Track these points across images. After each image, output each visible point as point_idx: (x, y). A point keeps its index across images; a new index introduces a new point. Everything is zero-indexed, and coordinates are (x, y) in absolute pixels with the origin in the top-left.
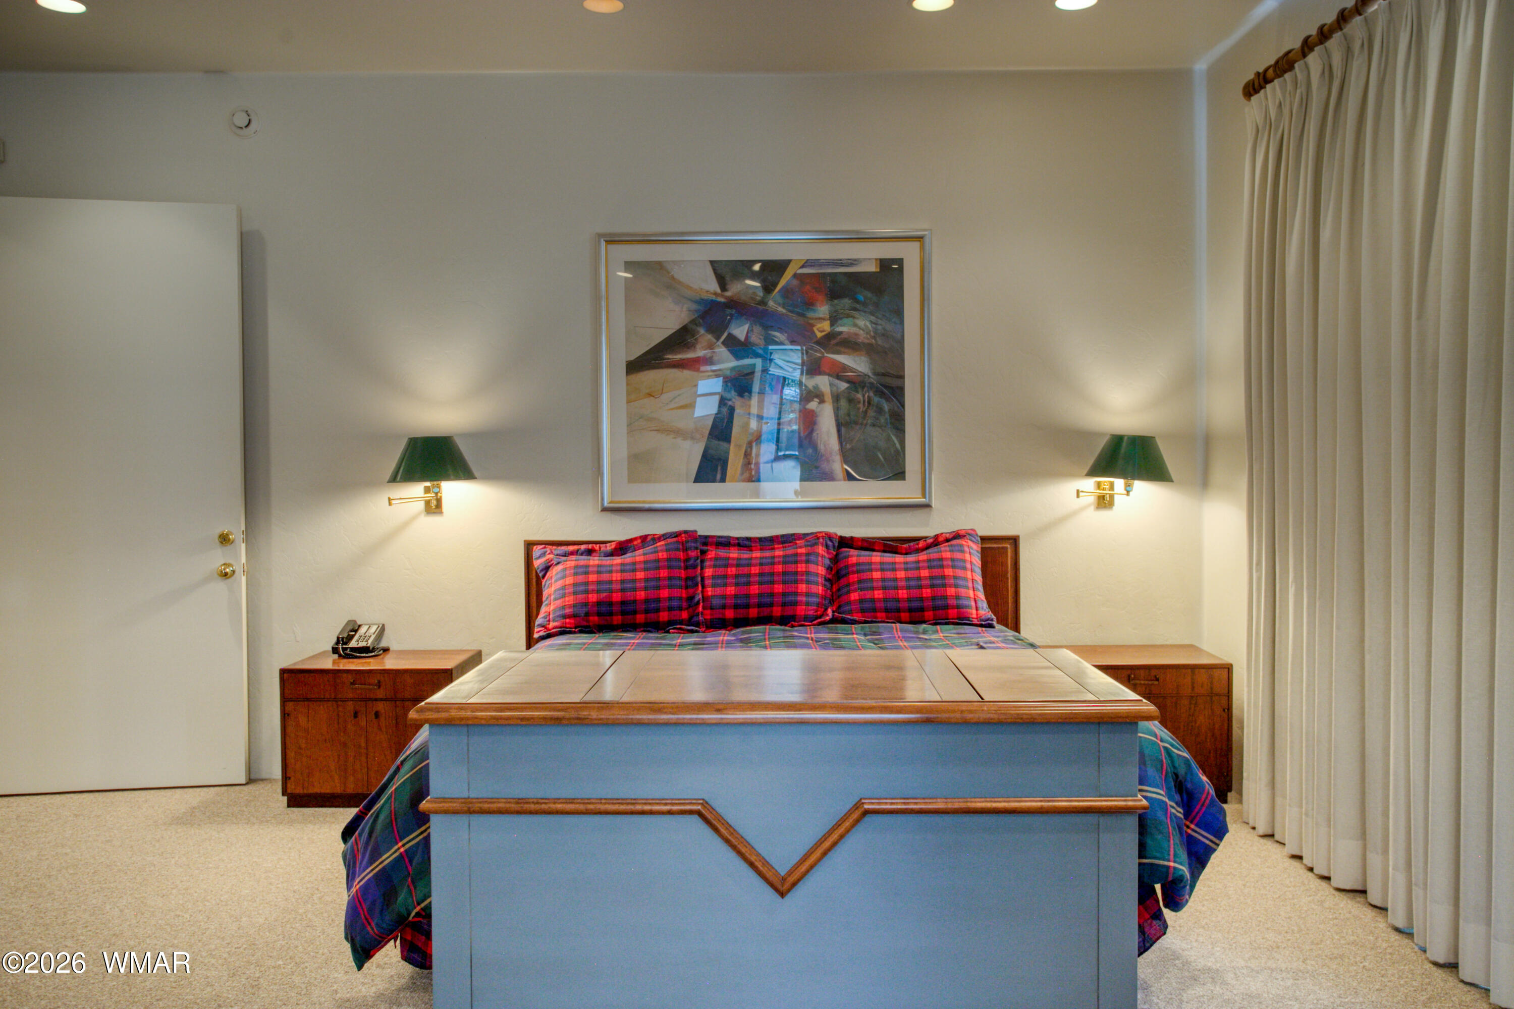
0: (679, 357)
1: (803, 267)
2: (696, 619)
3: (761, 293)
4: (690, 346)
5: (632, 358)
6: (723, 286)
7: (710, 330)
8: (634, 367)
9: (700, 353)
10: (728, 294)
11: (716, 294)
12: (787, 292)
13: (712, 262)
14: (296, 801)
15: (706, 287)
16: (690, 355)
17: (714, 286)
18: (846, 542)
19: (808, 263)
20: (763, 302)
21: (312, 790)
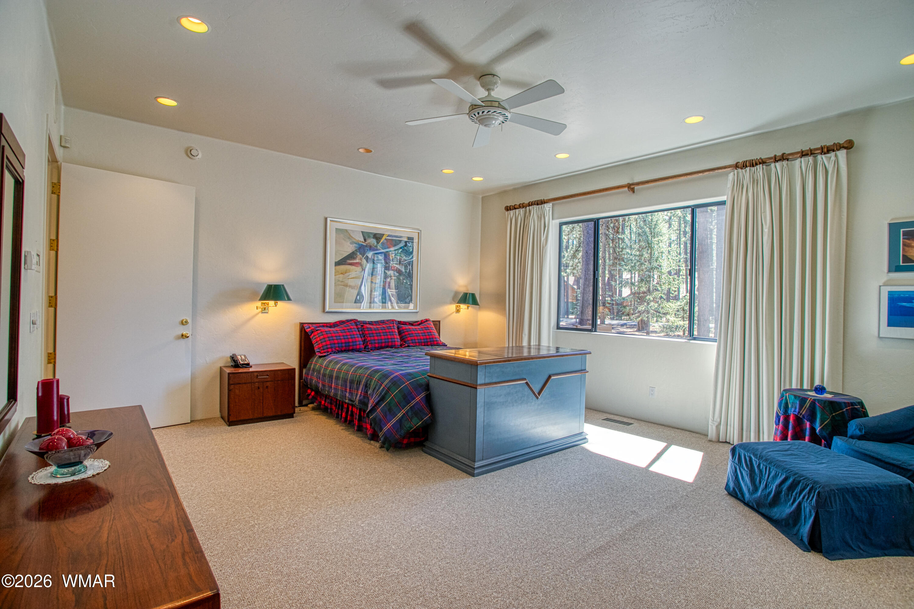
0: (351, 261)
1: (387, 236)
2: (367, 347)
3: (376, 244)
4: (354, 259)
5: (337, 261)
6: (365, 240)
7: (361, 254)
8: (338, 264)
9: (357, 261)
10: (366, 242)
11: (363, 242)
12: (383, 243)
13: (362, 232)
14: (231, 423)
15: (360, 239)
16: (355, 261)
17: (362, 240)
18: (400, 323)
19: (389, 236)
20: (376, 246)
21: (240, 419)
